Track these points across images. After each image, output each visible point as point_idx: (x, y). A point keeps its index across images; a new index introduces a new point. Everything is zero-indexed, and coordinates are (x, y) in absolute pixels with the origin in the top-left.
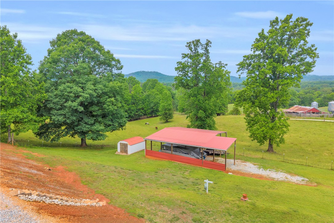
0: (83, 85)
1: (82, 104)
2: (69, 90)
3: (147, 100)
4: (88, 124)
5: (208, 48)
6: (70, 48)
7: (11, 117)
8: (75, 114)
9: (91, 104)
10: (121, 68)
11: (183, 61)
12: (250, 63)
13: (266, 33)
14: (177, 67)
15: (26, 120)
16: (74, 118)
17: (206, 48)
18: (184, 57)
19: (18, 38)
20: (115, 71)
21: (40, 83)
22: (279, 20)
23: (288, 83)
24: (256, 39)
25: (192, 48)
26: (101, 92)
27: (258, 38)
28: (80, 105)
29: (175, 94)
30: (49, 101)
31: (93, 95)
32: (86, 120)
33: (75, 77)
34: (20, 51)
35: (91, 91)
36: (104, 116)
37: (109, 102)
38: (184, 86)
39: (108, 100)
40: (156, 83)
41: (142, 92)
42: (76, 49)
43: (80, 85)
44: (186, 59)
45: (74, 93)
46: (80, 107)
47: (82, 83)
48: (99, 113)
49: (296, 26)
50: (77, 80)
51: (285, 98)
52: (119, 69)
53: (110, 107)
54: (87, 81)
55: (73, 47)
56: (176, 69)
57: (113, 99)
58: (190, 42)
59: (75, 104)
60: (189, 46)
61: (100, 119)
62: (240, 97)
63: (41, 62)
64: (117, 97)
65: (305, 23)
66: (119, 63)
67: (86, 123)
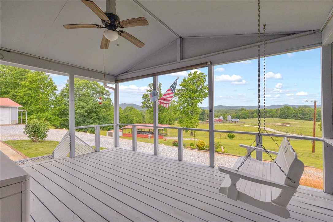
0: (87, 102)
1: (86, 111)
2: (78, 104)
3: (126, 118)
4: (89, 123)
5: (160, 87)
6: (80, 83)
7: (43, 116)
8: (82, 117)
9: (92, 112)
10: (110, 95)
11: (147, 93)
12: (180, 93)
13: (186, 79)
14: (143, 96)
15: (53, 119)
16: (81, 119)
17: (159, 87)
18: (147, 91)
19: (50, 77)
20: (106, 96)
21: (61, 100)
22: (192, 74)
23: (196, 102)
24: (182, 82)
25: (151, 87)
26: (97, 105)
27: (183, 81)
28: (85, 112)
29: (145, 116)
30: (66, 110)
31: (93, 107)
32: (88, 120)
33: (83, 98)
34: (52, 83)
35: (92, 105)
36: (99, 119)
37: (102, 111)
38: (147, 107)
39: (102, 110)
40: (132, 108)
41: (123, 114)
42: (83, 84)
43: (86, 102)
44: (148, 92)
45: (82, 106)
46: (85, 113)
47: (87, 101)
48: (96, 117)
49: (199, 77)
50: (84, 99)
51: (195, 108)
52: (109, 95)
53: (103, 114)
54: (90, 100)
55: (82, 82)
56: (143, 97)
57: (104, 110)
58: (151, 84)
59: (82, 111)
60: (150, 86)
61: (96, 121)
62: (175, 109)
63: (61, 90)
64: (107, 109)
65: (203, 75)
66: (108, 92)
67: (88, 122)
